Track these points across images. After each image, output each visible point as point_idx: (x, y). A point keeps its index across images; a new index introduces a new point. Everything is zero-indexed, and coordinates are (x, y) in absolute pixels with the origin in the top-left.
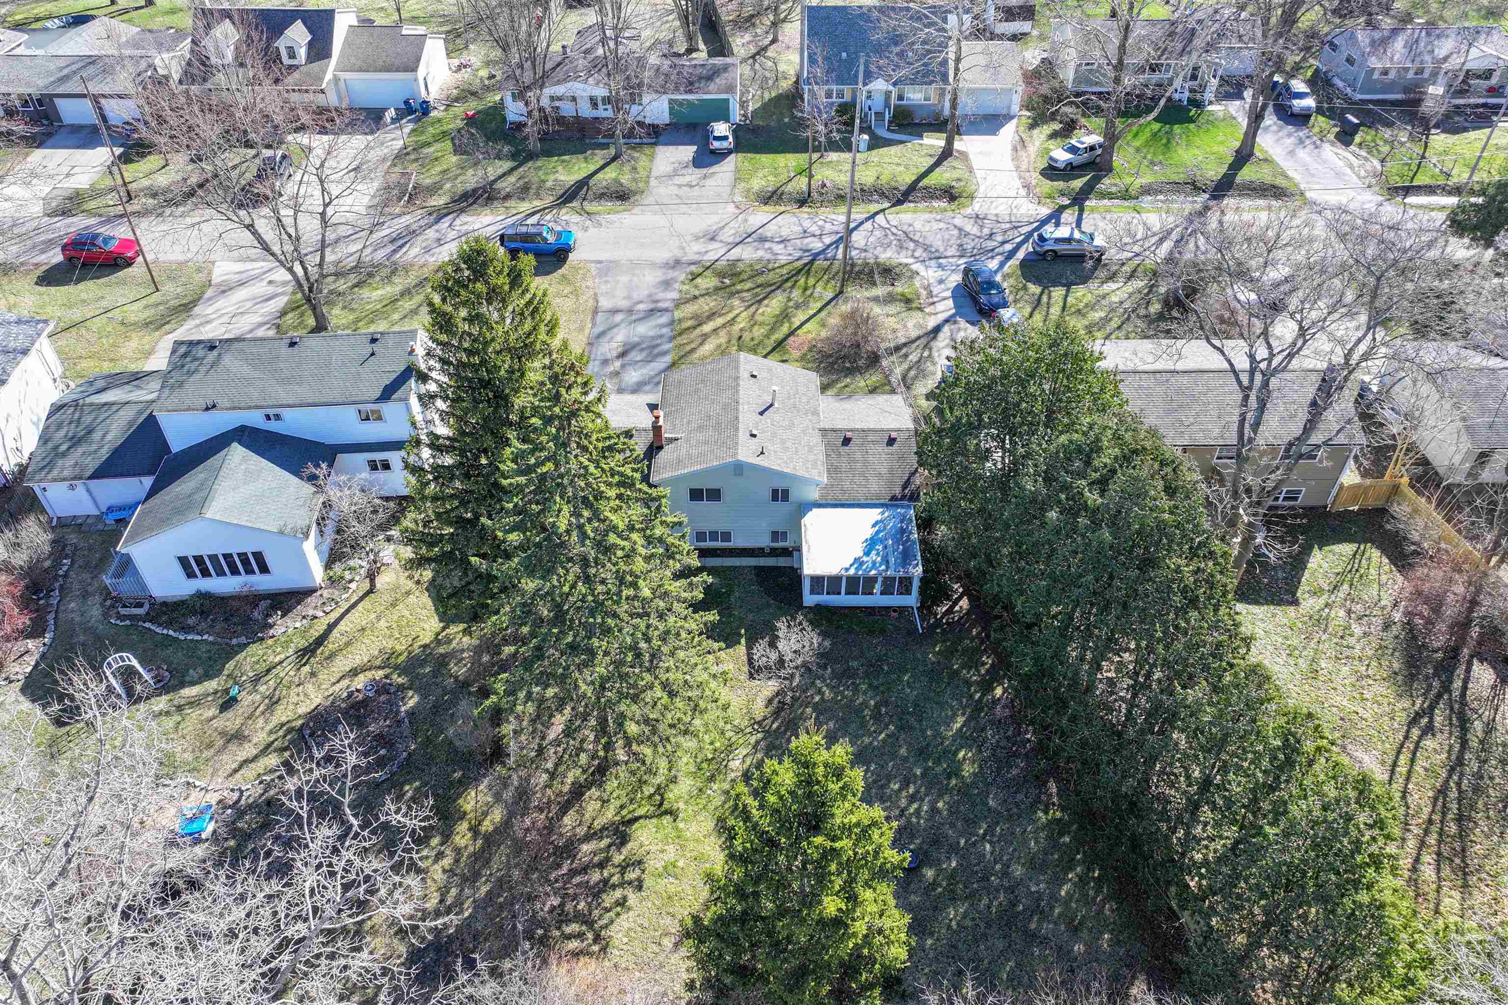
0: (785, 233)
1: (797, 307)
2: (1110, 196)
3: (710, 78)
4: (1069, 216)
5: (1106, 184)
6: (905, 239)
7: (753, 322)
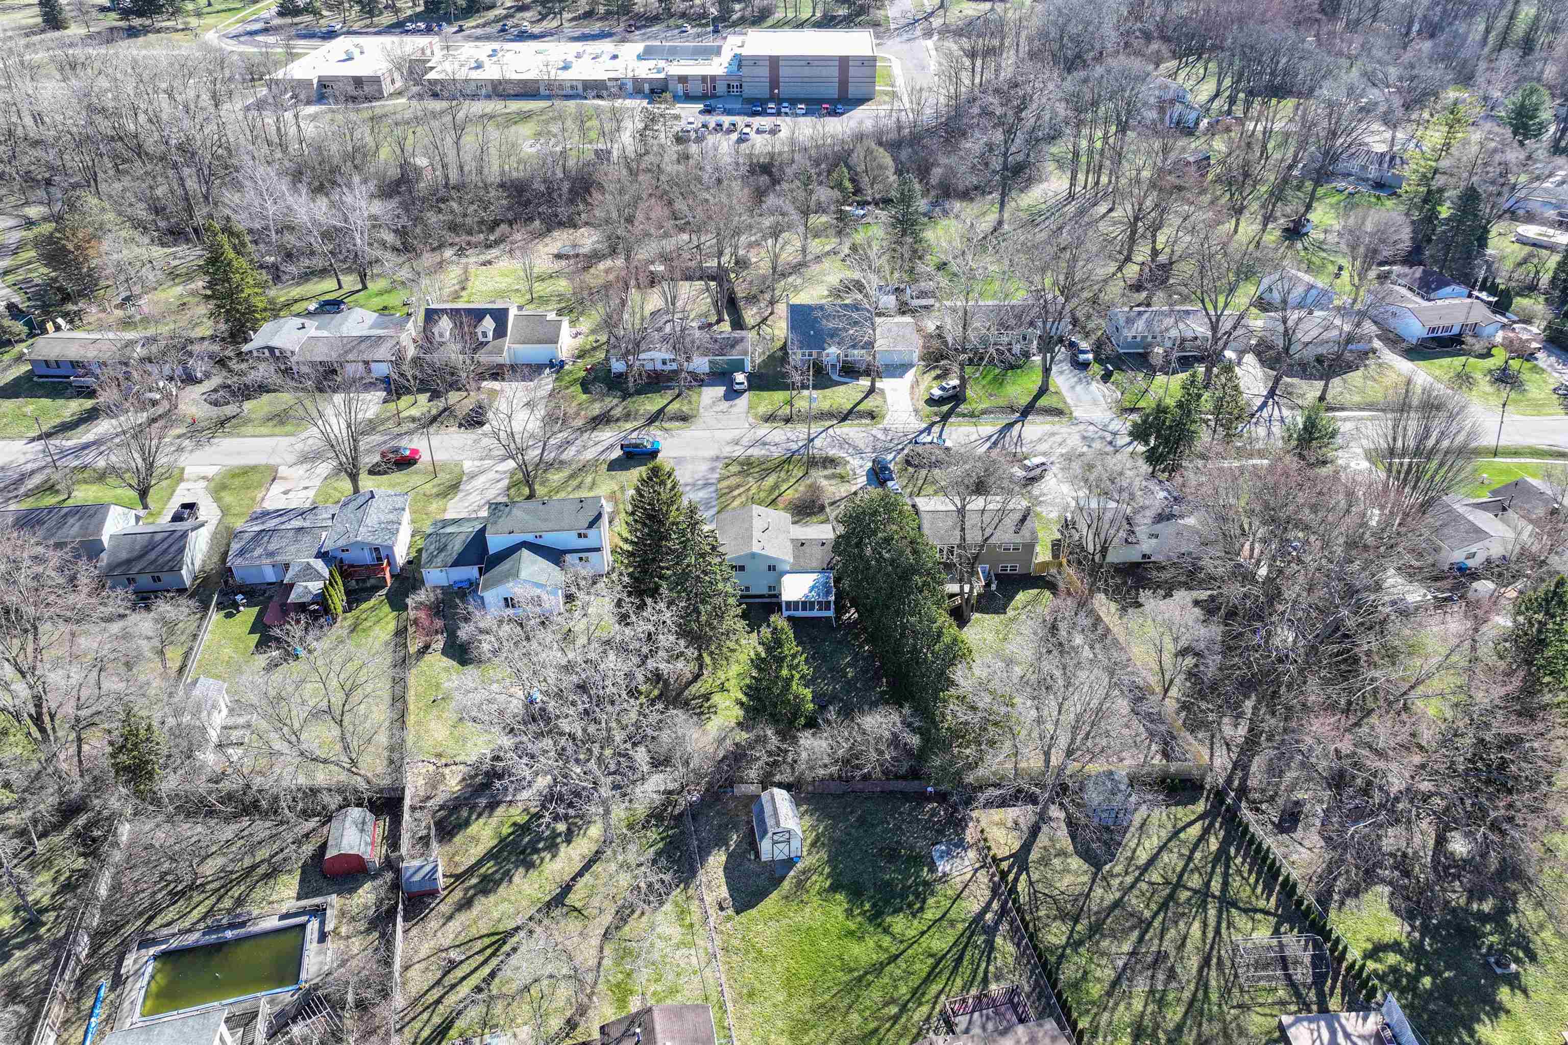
0: (777, 440)
1: (784, 481)
2: (964, 415)
3: (733, 346)
4: (936, 429)
5: (963, 408)
6: (844, 443)
7: (760, 489)
